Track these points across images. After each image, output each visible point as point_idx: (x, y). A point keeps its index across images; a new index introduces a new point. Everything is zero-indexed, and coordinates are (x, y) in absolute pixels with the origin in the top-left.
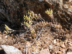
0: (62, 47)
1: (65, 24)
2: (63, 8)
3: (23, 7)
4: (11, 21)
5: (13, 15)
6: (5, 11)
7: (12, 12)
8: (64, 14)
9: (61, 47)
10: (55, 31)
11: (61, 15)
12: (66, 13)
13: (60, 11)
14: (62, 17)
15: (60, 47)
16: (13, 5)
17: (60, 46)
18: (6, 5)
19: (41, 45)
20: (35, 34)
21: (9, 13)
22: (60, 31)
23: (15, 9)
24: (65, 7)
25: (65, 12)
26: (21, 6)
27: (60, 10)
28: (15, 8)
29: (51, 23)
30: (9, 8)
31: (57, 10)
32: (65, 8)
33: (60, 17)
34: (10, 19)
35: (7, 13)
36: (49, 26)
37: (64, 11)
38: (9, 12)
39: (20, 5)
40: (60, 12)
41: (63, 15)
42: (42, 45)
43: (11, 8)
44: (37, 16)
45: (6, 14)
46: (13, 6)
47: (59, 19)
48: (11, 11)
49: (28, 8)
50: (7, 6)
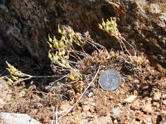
0: (145, 110)
1: (155, 54)
2: (148, 12)
3: (55, 17)
4: (37, 54)
5: (39, 40)
6: (22, 32)
7: (36, 33)
8: (151, 27)
9: (143, 111)
10: (132, 73)
11: (144, 31)
12: (155, 26)
13: (141, 21)
14: (148, 37)
15: (139, 112)
16: (36, 15)
17: (141, 109)
18: (22, 15)
19: (95, 110)
20: (82, 83)
21: (30, 36)
22: (143, 71)
23: (40, 24)
24: (153, 11)
25: (153, 22)
26: (51, 15)
27: (140, 19)
28: (41, 22)
29: (121, 53)
30: (29, 23)
31: (133, 19)
32: (151, 14)
33: (141, 37)
34: (34, 51)
35: (26, 36)
36: (117, 61)
37: (149, 20)
38: (28, 33)
39: (49, 13)
40: (140, 25)
41: (149, 31)
42: (98, 108)
43: (32, 22)
44: (80, 38)
45: (23, 37)
46: (35, 17)
47: (139, 42)
48: (33, 29)
49: (68, 20)
50: (24, 19)
